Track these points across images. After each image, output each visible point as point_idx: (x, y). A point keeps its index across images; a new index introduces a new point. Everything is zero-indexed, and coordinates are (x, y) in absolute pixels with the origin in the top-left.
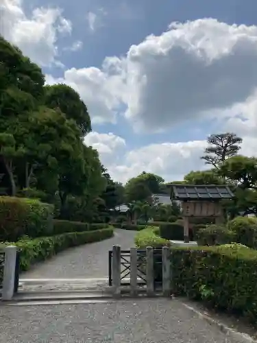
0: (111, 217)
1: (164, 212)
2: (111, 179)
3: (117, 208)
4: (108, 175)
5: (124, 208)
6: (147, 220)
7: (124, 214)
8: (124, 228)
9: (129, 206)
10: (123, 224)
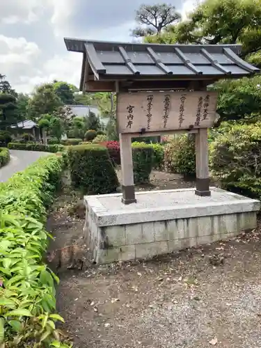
0: (13, 137)
1: (80, 126)
2: (12, 89)
3: (20, 125)
4: (6, 82)
5: (29, 124)
6: (59, 137)
7: (30, 130)
8: (29, 149)
9: (35, 121)
10: (28, 145)
